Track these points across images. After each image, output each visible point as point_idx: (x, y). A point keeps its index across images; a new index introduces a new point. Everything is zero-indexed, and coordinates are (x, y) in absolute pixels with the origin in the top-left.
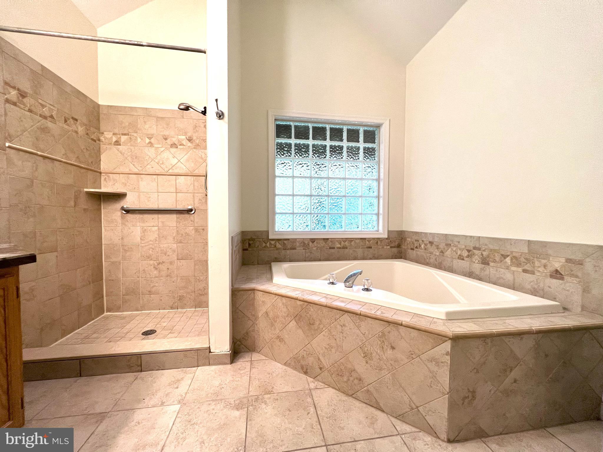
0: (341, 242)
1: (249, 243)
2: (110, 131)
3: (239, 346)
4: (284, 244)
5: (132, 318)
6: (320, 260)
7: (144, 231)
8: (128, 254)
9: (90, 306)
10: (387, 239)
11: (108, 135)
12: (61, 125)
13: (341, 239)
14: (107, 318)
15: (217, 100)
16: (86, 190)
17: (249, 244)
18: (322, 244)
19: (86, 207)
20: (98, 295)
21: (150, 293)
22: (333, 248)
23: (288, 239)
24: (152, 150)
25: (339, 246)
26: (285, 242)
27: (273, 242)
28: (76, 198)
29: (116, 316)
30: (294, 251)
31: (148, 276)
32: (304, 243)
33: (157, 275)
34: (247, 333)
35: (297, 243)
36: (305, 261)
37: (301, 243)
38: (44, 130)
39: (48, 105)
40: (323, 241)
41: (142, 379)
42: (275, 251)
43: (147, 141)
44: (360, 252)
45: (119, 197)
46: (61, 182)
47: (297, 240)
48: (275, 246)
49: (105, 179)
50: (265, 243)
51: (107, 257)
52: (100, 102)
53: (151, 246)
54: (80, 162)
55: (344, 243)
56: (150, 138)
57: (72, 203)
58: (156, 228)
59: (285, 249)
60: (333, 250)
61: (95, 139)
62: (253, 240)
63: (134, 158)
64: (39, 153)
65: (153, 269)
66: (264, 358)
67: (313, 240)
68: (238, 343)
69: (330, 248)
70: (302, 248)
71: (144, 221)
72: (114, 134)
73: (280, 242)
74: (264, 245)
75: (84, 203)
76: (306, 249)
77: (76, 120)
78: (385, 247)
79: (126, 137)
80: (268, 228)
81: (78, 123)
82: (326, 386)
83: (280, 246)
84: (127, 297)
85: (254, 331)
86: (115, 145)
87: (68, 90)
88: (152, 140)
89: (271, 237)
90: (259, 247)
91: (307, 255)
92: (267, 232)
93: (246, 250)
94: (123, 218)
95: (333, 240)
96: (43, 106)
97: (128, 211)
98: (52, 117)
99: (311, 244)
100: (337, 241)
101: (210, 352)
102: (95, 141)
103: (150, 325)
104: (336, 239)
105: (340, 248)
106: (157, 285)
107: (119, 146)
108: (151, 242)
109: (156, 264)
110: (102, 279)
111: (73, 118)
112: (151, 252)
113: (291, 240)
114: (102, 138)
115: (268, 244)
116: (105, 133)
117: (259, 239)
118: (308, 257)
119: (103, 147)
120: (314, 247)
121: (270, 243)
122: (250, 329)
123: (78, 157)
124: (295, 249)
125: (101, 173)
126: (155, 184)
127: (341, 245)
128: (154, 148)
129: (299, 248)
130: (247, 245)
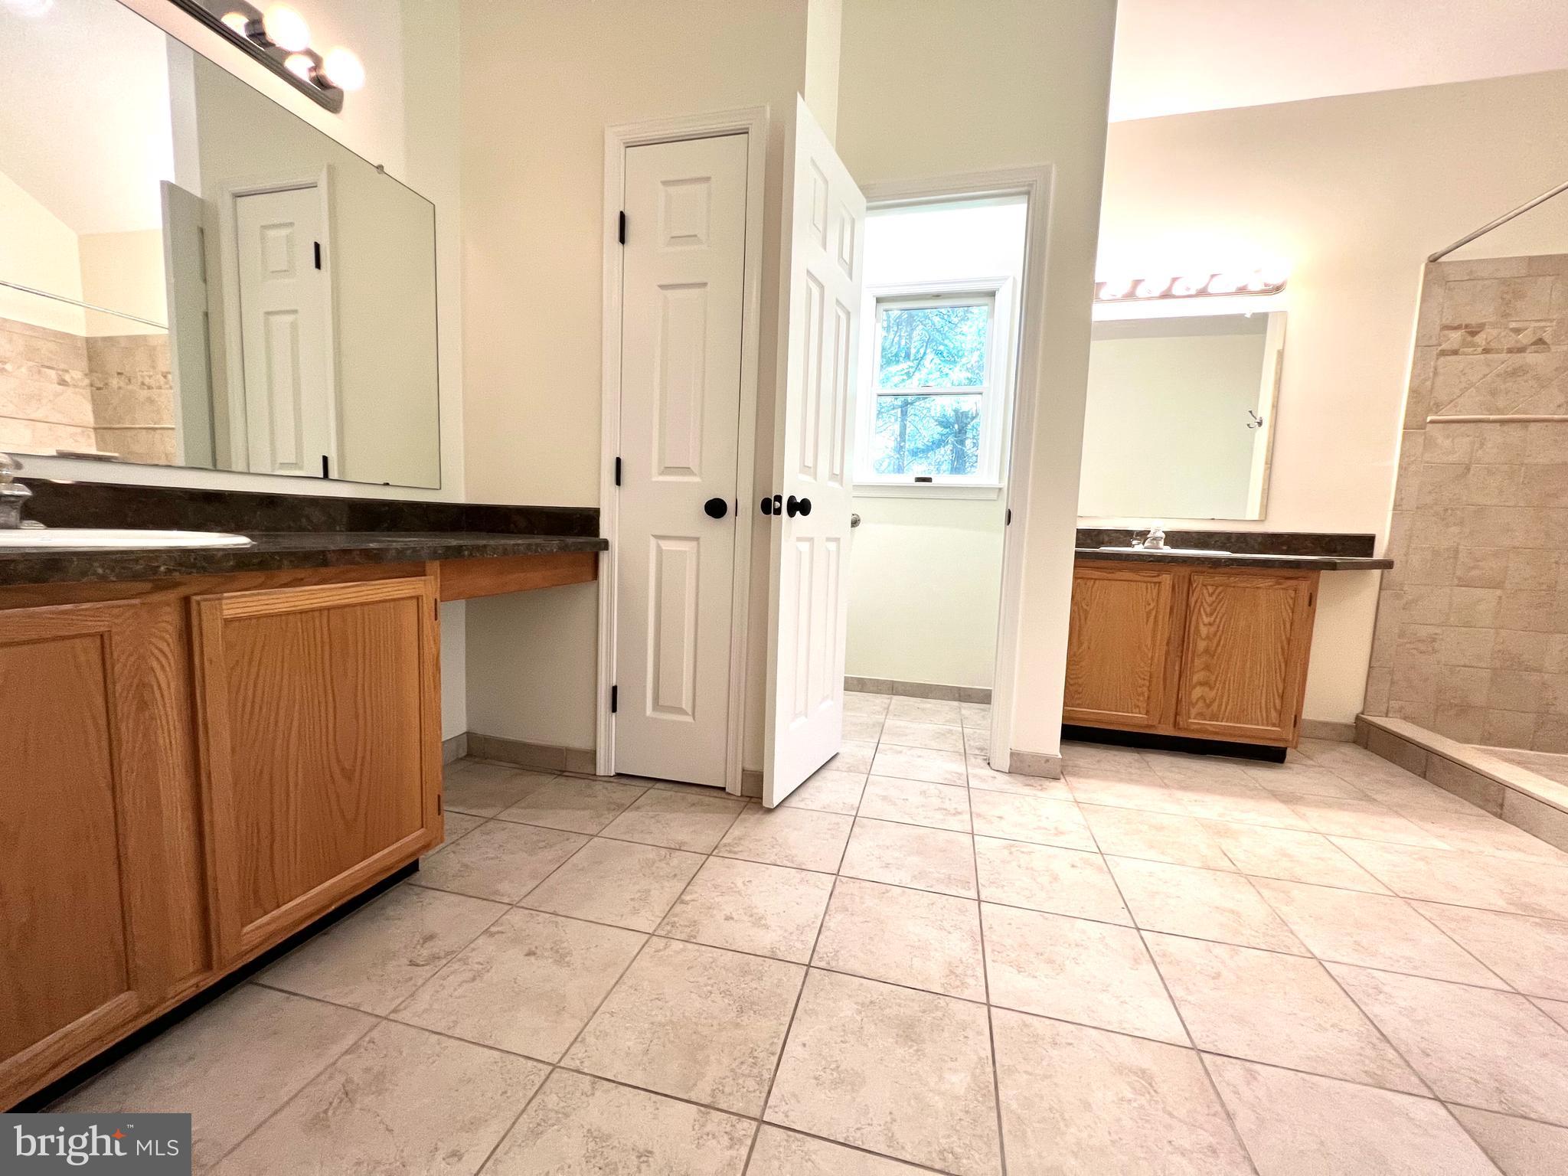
98: (1538, 342)
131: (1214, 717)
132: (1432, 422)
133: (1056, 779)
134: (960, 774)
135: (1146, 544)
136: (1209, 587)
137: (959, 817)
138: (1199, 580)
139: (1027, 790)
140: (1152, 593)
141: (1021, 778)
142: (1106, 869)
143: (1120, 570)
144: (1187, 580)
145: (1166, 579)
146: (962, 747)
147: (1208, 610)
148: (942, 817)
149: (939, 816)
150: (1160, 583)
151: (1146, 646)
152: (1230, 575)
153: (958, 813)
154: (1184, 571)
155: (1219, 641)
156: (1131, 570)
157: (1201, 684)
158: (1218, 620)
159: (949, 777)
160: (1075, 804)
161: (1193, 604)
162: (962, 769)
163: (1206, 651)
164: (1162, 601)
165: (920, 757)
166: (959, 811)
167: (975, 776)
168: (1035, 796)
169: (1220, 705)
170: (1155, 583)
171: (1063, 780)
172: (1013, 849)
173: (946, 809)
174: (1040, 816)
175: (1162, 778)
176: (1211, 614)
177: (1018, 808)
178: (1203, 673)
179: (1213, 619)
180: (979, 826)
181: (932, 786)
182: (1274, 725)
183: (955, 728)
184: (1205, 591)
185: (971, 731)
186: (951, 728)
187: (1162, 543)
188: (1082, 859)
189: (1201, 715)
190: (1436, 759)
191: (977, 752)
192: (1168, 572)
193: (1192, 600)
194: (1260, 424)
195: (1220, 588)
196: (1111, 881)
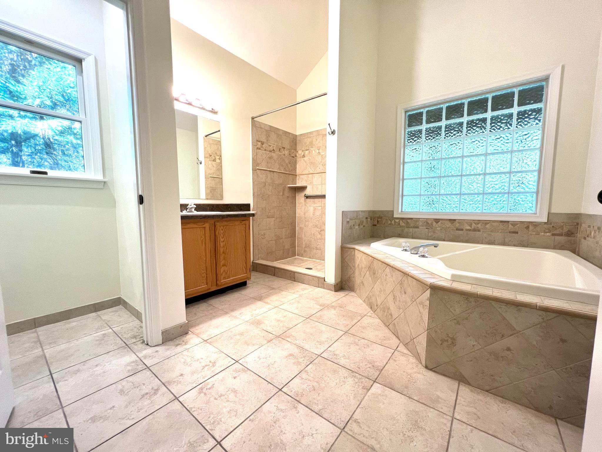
0: (472, 224)
1: (377, 220)
2: (301, 150)
3: (345, 285)
4: (408, 223)
5: (306, 261)
6: (444, 240)
7: (315, 209)
8: (307, 223)
9: (289, 249)
10: (545, 223)
11: (300, 152)
12: (277, 153)
13: (471, 221)
14: (296, 259)
15: (329, 124)
16: (288, 186)
17: (378, 222)
18: (449, 224)
19: (288, 195)
20: (293, 245)
21: (317, 249)
22: (462, 230)
23: (412, 219)
24: (320, 157)
25: (469, 228)
26: (408, 221)
27: (397, 221)
28: (284, 190)
29: (301, 259)
30: (416, 229)
31: (316, 238)
32: (428, 223)
33: (320, 238)
34: (349, 277)
35: (420, 222)
36: (428, 239)
37: (424, 223)
38: (271, 158)
39: (272, 145)
40: (448, 222)
41: (293, 284)
42: (399, 228)
43: (318, 151)
44: (498, 236)
45: (303, 188)
46: (277, 182)
47: (420, 219)
48: (399, 224)
49: (298, 178)
50: (390, 220)
51: (298, 224)
52: (297, 134)
53: (317, 219)
54: (286, 171)
55: (475, 225)
56: (319, 150)
57: (281, 194)
58: (321, 207)
59: (408, 227)
60: (460, 232)
61: (294, 156)
62: (381, 218)
63: (311, 163)
64: (268, 169)
65: (318, 234)
66: (356, 295)
67: (437, 221)
68: (344, 282)
69: (457, 229)
70: (425, 228)
71: (314, 203)
72: (302, 151)
73: (404, 221)
74: (389, 222)
75: (287, 193)
76: (428, 229)
77: (285, 148)
78: (543, 234)
79: (307, 151)
80: (394, 209)
81: (285, 149)
82: (378, 318)
83: (403, 224)
84: (306, 249)
85: (354, 277)
86: (303, 157)
87: (281, 133)
88: (320, 151)
89: (395, 216)
90: (385, 224)
91: (430, 234)
92: (393, 211)
93: (375, 225)
94: (305, 201)
95: (461, 222)
96: (270, 146)
97: (307, 197)
98: (274, 150)
99: (434, 224)
100: (467, 223)
101: (325, 281)
102: (293, 157)
103: (311, 266)
104: (465, 221)
105: (470, 230)
106: (320, 244)
107: (304, 158)
108: (318, 217)
109: (320, 231)
110: (296, 237)
111: (283, 148)
112: (317, 223)
113: (414, 219)
114: (297, 155)
115: (393, 222)
116: (299, 151)
117: (385, 218)
118: (430, 236)
119: (298, 159)
120: (438, 227)
121: (395, 222)
122: (351, 276)
123: (285, 168)
124: (417, 227)
125: (296, 175)
126: (320, 179)
127: (471, 227)
128: (320, 156)
129: (422, 227)
130: (376, 222)
131: (229, 277)
132: (258, 169)
133: (187, 333)
134: (136, 361)
135: (188, 210)
136: (221, 227)
137: (160, 393)
138: (218, 224)
139: (179, 349)
140: (202, 233)
141: (171, 343)
142: (246, 369)
143: (189, 223)
144: (214, 225)
145: (207, 225)
146: (121, 342)
147: (222, 235)
148: (149, 401)
149: (147, 402)
150: (205, 227)
151: (203, 256)
152: (227, 221)
153: (156, 391)
154: (212, 221)
155: (227, 248)
156: (194, 223)
157: (223, 266)
158: (225, 239)
159: (129, 368)
160: (205, 342)
161: (217, 234)
162: (134, 358)
163: (223, 252)
164: (206, 235)
165: (97, 366)
166: (156, 388)
167: (145, 357)
168: (186, 349)
169: (230, 272)
170: (203, 227)
171: (190, 333)
172: (204, 390)
173: (147, 394)
174: (198, 360)
175: (222, 310)
176: (223, 238)
177: (184, 362)
178: (223, 261)
179: (224, 239)
180: (175, 389)
181: (124, 383)
182: (245, 274)
183: (106, 332)
184: (220, 229)
185: (119, 328)
186: (103, 332)
187: (193, 210)
188: (233, 371)
189: (225, 278)
190: (277, 270)
191: (134, 340)
192: (207, 222)
193: (217, 233)
194: (201, 163)
195: (225, 227)
196: (253, 373)
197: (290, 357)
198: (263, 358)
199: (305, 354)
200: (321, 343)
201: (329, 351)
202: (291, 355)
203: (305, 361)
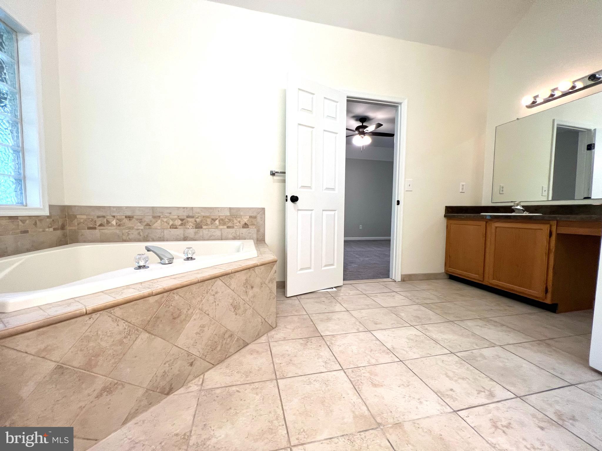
10: (48, 217)
78: (47, 230)
196: (429, 385)
197: (377, 383)
198: (414, 398)
199: (358, 378)
200: (326, 383)
201: (327, 369)
202: (375, 385)
203: (363, 371)
